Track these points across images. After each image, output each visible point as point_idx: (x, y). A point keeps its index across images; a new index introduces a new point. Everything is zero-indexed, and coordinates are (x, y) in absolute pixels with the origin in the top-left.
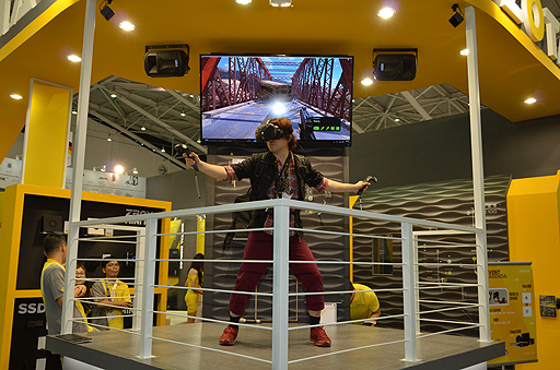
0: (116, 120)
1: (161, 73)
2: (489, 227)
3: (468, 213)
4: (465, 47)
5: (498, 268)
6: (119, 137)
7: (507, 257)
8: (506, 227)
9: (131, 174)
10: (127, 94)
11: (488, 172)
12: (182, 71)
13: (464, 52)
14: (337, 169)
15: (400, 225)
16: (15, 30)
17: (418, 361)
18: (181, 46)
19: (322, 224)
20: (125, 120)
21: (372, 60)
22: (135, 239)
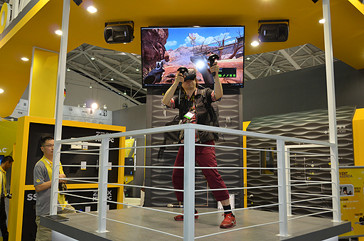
0: (95, 74)
1: (115, 41)
2: (339, 142)
3: (326, 132)
4: (322, 18)
5: (346, 170)
6: (97, 85)
7: (352, 163)
8: (352, 142)
9: (102, 109)
10: (102, 57)
11: (339, 104)
12: (129, 39)
13: (321, 21)
14: (235, 103)
15: (275, 141)
16: (21, 15)
17: (289, 236)
18: (128, 22)
19: (224, 141)
20: (101, 74)
21: (257, 28)
22: (98, 152)
